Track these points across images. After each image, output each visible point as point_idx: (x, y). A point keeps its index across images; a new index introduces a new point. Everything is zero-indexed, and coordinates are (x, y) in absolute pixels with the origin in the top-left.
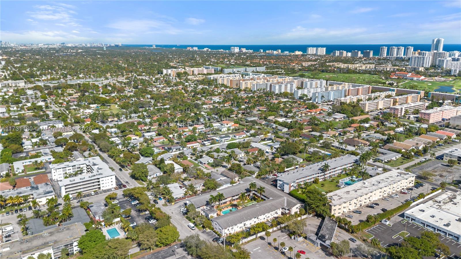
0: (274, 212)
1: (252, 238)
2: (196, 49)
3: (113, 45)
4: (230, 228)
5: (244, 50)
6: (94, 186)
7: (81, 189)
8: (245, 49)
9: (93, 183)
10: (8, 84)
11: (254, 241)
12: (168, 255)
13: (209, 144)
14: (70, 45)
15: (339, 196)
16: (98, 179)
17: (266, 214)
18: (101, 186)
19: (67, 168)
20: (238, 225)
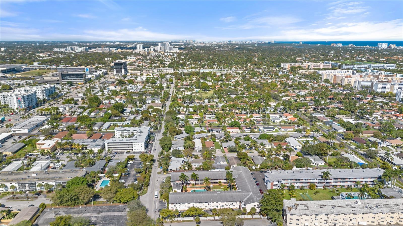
0: (230, 203)
1: (188, 219)
2: (340, 45)
3: (267, 42)
4: (177, 205)
5: (393, 46)
6: (128, 147)
7: (119, 147)
8: (395, 45)
9: (128, 145)
10: (162, 70)
11: (189, 222)
12: (118, 210)
13: (249, 132)
14: (234, 43)
15: (307, 207)
16: (132, 143)
17: (219, 203)
18: (133, 148)
19: (124, 132)
20: (186, 204)
